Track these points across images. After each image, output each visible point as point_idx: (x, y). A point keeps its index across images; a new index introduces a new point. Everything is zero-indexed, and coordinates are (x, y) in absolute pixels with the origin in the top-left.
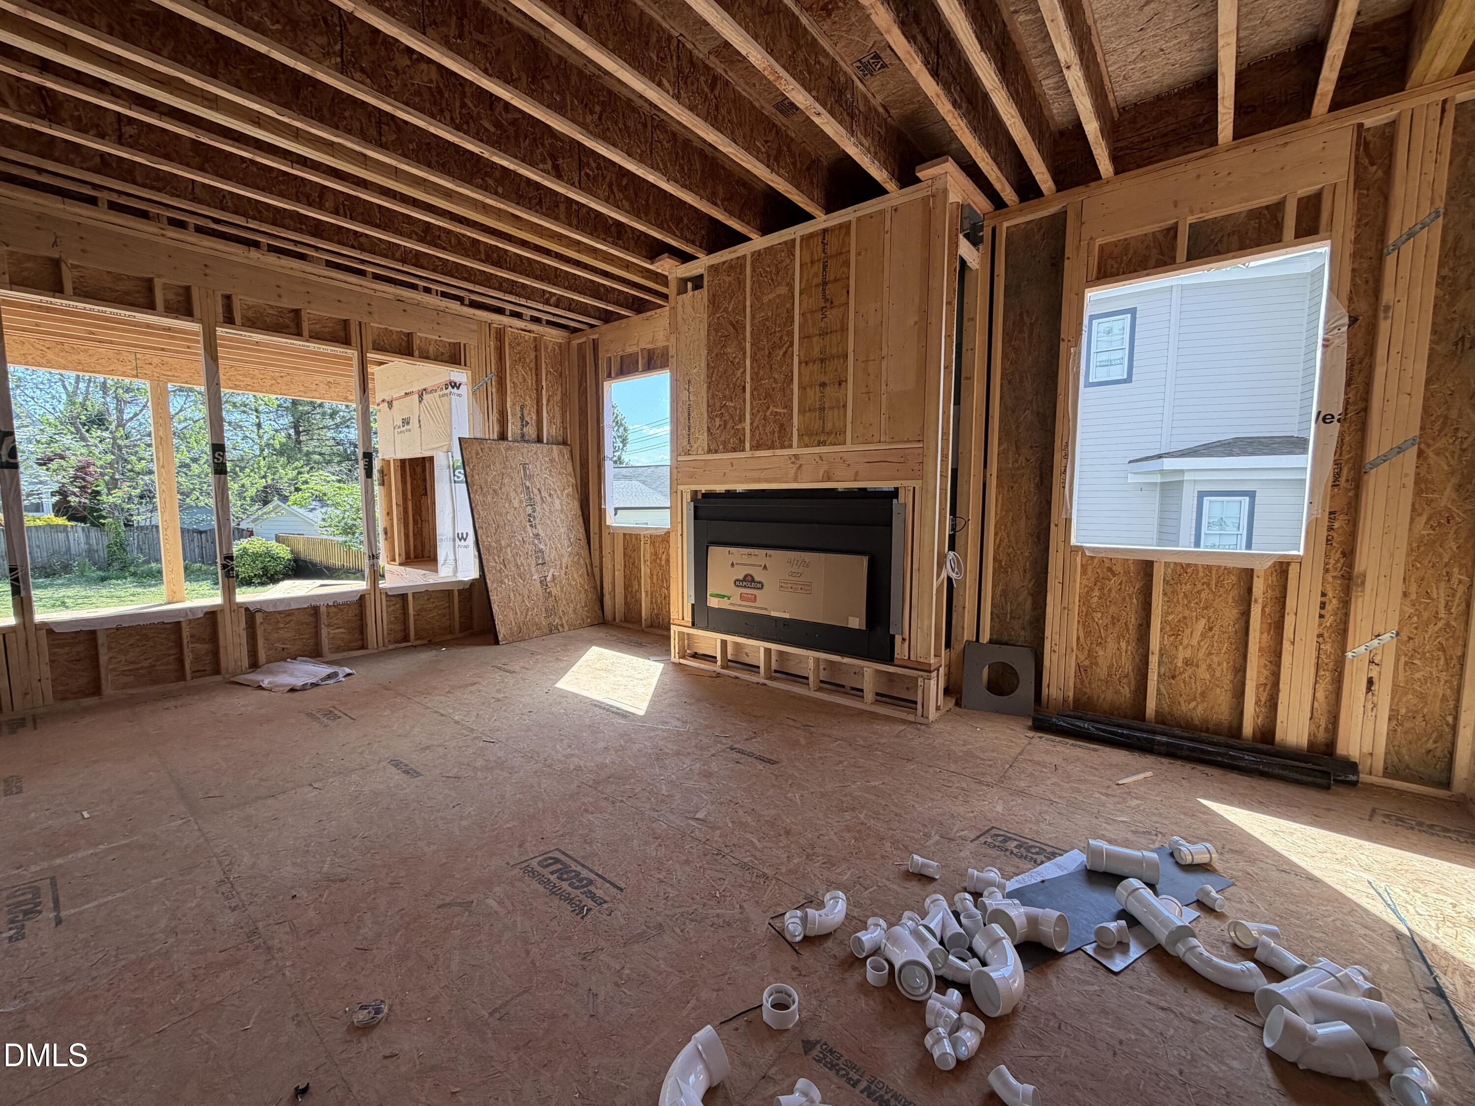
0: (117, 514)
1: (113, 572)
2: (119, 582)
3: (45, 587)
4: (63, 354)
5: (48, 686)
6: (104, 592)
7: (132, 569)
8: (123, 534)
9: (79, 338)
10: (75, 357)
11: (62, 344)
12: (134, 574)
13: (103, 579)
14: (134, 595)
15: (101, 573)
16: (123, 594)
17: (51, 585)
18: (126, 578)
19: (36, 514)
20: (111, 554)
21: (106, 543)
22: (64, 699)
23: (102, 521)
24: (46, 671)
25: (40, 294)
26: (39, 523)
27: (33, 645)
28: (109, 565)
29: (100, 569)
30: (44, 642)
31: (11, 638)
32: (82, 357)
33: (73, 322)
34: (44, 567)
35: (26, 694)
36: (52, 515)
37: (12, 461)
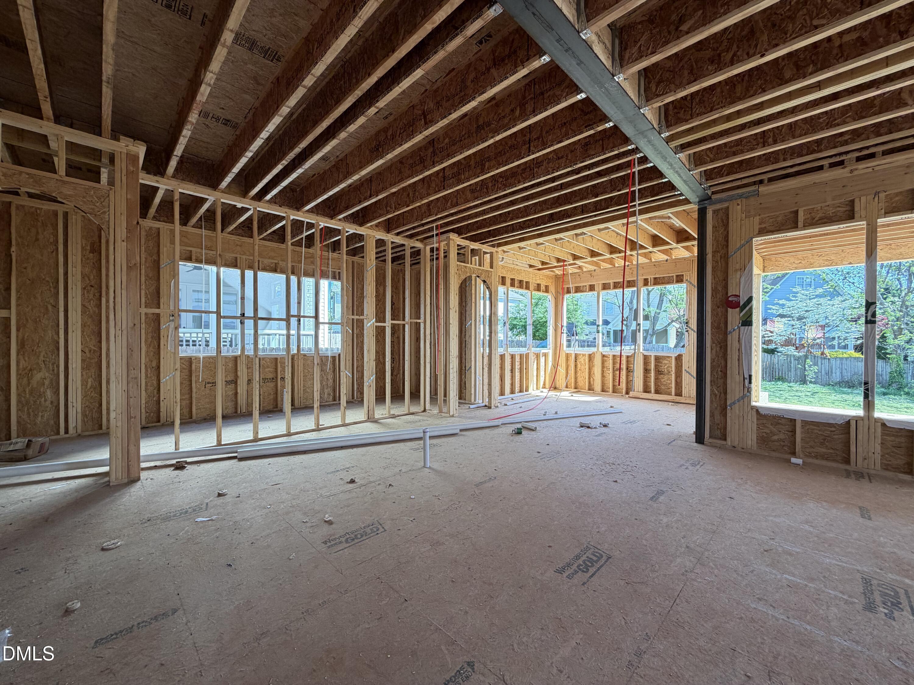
0: (899, 351)
1: (892, 389)
2: (896, 397)
3: (848, 394)
4: (892, 251)
5: (878, 457)
6: (885, 402)
7: (906, 390)
8: (902, 365)
9: (903, 238)
10: (898, 251)
11: (891, 245)
12: (907, 394)
13: (885, 394)
14: (907, 408)
15: (883, 390)
16: (899, 406)
17: (852, 393)
18: (901, 396)
19: (844, 351)
20: (892, 378)
21: (889, 370)
22: (887, 469)
23: (888, 356)
24: (878, 448)
25: (903, 214)
26: (845, 356)
27: (872, 430)
28: (890, 385)
29: (882, 387)
30: (879, 430)
31: (860, 423)
32: (902, 250)
33: (900, 229)
34: (848, 382)
35: (865, 459)
36: (853, 351)
37: (873, 319)
